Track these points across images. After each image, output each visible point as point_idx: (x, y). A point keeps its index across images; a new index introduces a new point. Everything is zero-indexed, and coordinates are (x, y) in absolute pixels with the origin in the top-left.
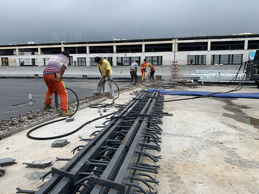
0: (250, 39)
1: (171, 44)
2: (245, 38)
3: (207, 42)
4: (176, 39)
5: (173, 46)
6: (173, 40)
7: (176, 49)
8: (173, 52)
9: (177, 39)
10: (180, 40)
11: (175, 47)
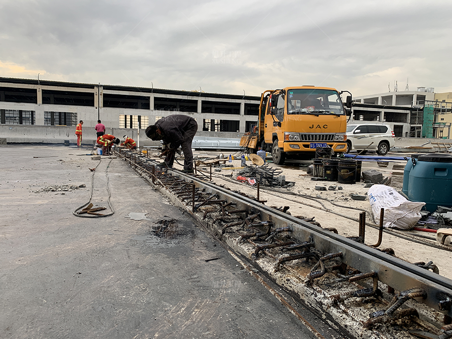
0: (204, 99)
1: (92, 95)
2: (198, 97)
3: (149, 97)
4: (100, 87)
5: (96, 97)
6: (95, 88)
7: (101, 104)
8: (96, 108)
9: (102, 87)
10: (107, 89)
11: (99, 100)
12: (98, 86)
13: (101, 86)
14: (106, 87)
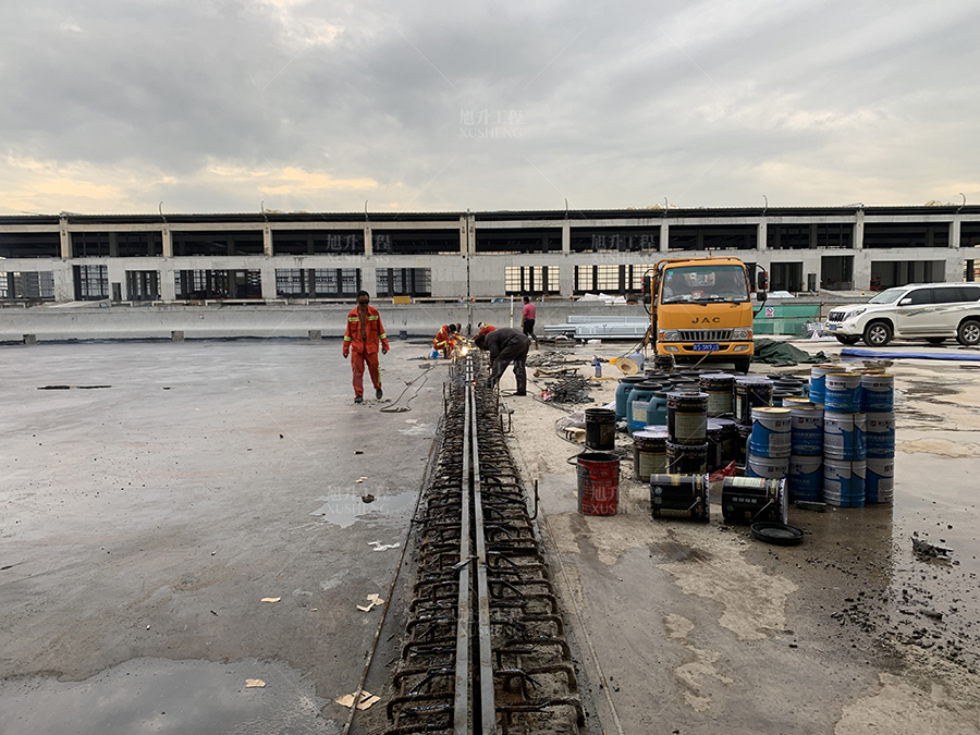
0: (674, 222)
1: (457, 231)
2: (660, 219)
4: (469, 218)
5: (463, 237)
6: (462, 219)
7: (472, 247)
8: (464, 255)
9: (474, 217)
10: (481, 220)
11: (467, 241)
12: (465, 215)
13: (471, 214)
14: (480, 217)
